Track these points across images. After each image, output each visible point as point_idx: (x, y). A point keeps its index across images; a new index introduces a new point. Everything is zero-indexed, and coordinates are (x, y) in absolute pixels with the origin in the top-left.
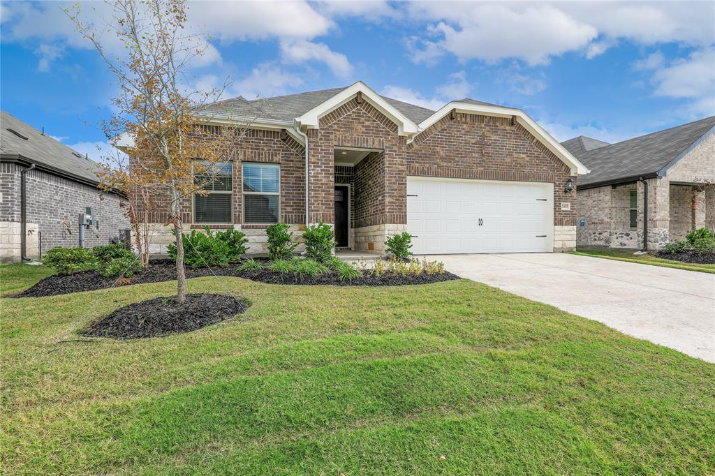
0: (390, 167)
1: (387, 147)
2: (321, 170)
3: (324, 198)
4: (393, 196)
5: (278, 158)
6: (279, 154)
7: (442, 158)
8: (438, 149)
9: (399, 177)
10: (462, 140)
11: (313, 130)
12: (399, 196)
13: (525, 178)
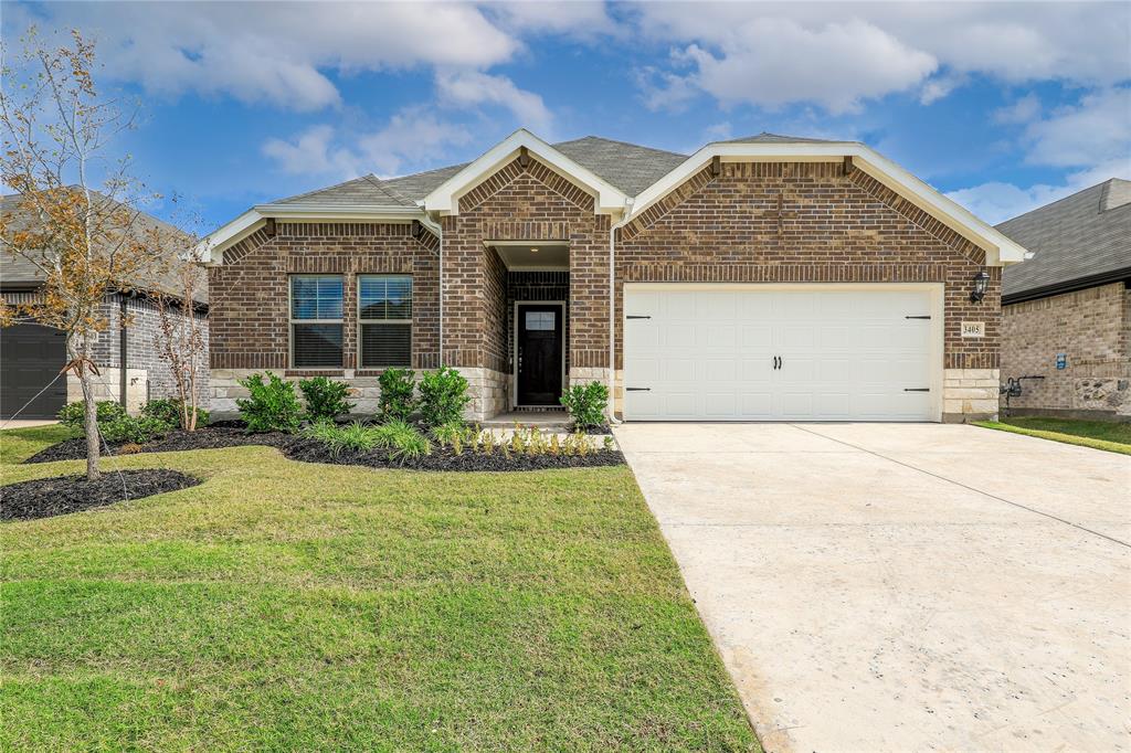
0: (581, 270)
1: (573, 236)
2: (462, 281)
3: (467, 325)
4: (584, 320)
5: (409, 266)
6: (410, 259)
7: (693, 249)
8: (686, 232)
9: (595, 287)
10: (736, 212)
11: (449, 217)
12: (595, 320)
13: (875, 276)
